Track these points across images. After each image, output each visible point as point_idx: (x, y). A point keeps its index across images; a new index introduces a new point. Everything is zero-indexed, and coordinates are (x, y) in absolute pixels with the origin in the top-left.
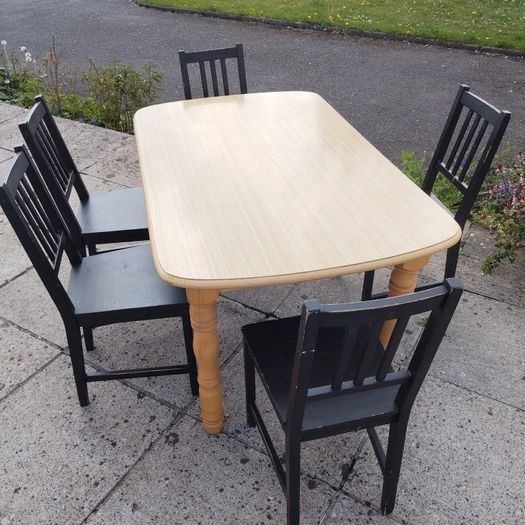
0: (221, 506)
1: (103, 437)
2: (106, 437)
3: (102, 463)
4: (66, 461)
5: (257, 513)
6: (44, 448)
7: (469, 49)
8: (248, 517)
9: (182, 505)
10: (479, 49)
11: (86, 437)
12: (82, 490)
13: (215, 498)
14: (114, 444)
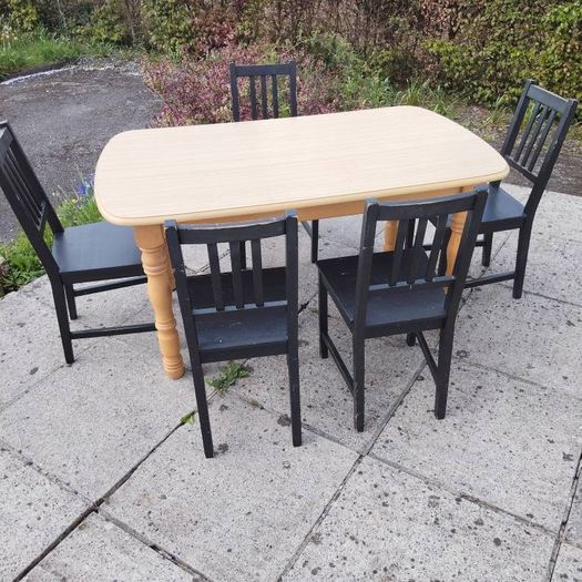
1: (474, 396)
3: (502, 392)
4: (509, 415)
6: (501, 435)
9: (517, 344)
11: (479, 407)
12: (530, 398)
13: (504, 330)
14: (480, 387)
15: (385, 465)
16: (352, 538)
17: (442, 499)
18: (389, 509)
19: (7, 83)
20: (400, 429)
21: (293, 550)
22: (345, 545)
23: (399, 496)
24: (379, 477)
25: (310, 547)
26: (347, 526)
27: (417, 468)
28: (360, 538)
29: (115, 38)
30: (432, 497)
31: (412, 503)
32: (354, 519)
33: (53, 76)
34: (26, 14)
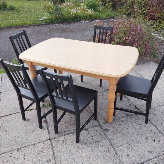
0: (132, 131)
1: (94, 143)
2: (95, 142)
3: (103, 147)
4: (96, 154)
5: (138, 126)
6: (86, 157)
7: (25, 27)
8: (138, 128)
9: (127, 137)
10: (28, 26)
11: (91, 147)
12: (108, 154)
13: (129, 130)
14: (98, 142)
15: (51, 145)
16: (24, 156)
17: (51, 162)
18: (38, 155)
19: (93, 21)
20: (65, 139)
21: (12, 149)
22: (21, 156)
23: (44, 154)
24: (46, 147)
25: (16, 151)
26: (27, 152)
27: (56, 151)
28: (25, 157)
29: (127, 13)
30: (50, 160)
31: (44, 158)
32: (30, 152)
33: (105, 21)
34: (109, 4)
